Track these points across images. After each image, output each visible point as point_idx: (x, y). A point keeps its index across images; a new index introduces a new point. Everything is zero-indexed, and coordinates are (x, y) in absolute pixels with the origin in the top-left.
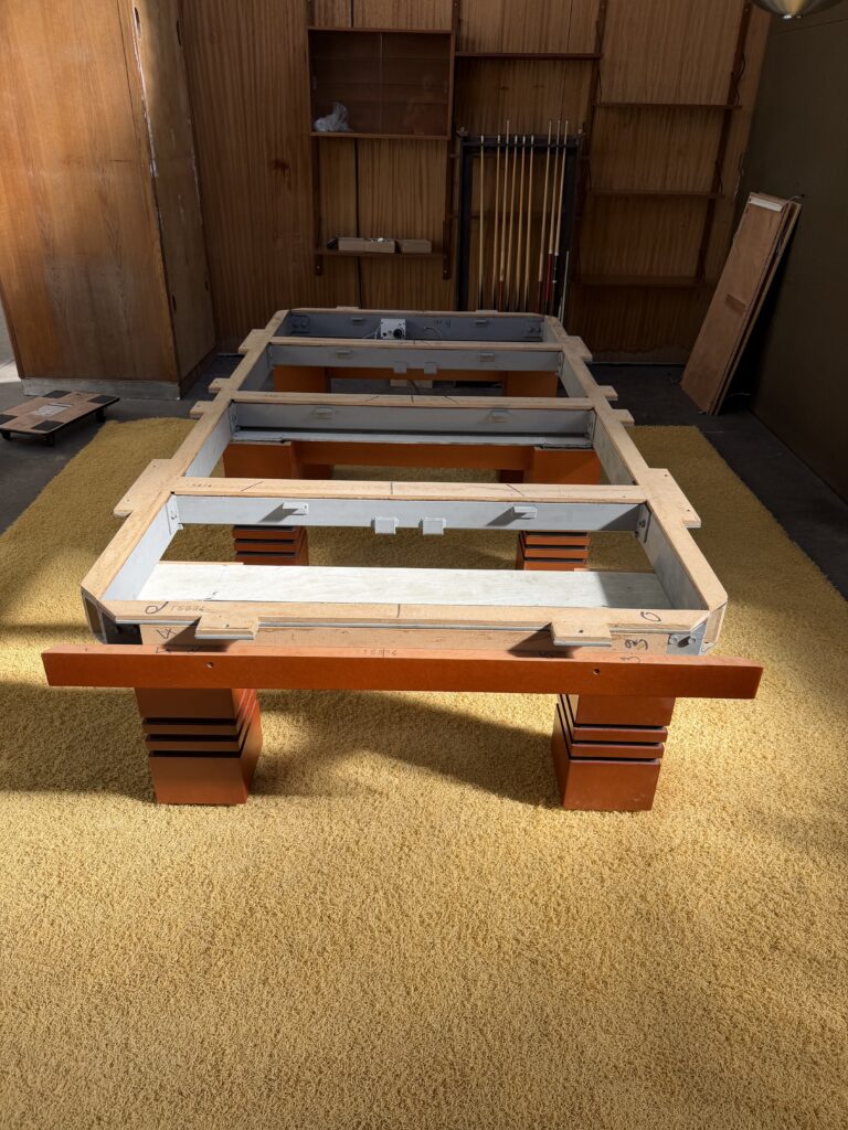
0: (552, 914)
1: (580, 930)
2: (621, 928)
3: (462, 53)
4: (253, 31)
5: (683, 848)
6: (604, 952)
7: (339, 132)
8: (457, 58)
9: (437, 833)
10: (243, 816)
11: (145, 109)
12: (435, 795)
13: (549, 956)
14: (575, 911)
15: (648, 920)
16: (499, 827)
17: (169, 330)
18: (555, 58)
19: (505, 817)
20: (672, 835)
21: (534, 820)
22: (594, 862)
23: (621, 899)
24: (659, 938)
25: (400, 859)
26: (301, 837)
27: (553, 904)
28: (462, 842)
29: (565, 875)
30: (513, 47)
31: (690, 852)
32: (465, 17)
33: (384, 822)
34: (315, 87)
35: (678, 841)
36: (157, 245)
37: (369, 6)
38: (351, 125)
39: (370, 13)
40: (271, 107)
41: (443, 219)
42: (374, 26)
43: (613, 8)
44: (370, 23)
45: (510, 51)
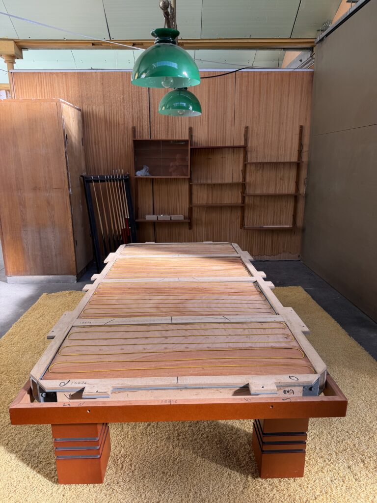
3: (193, 147)
7: (146, 176)
8: (191, 149)
17: (73, 254)
18: (229, 147)
20: (315, 490)
30: (213, 145)
32: (194, 134)
36: (70, 220)
37: (157, 131)
38: (151, 173)
39: (157, 134)
40: (119, 168)
41: (188, 207)
42: (159, 138)
43: (250, 130)
44: (157, 137)
45: (211, 146)
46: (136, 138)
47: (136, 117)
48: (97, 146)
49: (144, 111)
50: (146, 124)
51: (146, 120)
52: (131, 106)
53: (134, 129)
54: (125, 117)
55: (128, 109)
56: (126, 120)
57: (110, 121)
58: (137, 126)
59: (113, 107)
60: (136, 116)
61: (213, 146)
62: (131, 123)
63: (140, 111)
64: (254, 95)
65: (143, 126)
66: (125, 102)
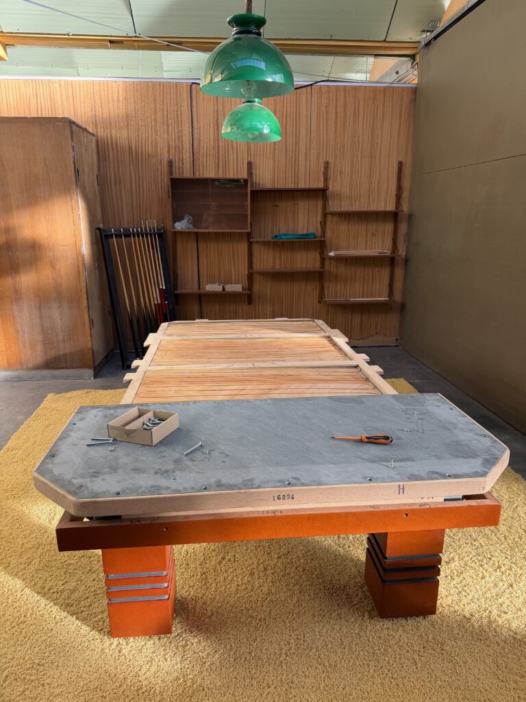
4: (139, 180)
7: (188, 229)
10: (170, 642)
17: (89, 337)
18: (303, 191)
32: (254, 171)
34: (174, 207)
36: (84, 290)
37: (203, 167)
38: (195, 226)
39: (203, 170)
40: (149, 217)
41: (247, 273)
42: (205, 176)
43: (332, 166)
44: (203, 174)
45: (279, 187)
46: (174, 175)
47: (174, 146)
48: (118, 187)
49: (184, 137)
50: (187, 156)
51: (188, 150)
52: (166, 130)
53: (170, 163)
54: (158, 146)
55: (162, 135)
56: (159, 150)
57: (136, 152)
58: (175, 159)
59: (140, 132)
60: (172, 143)
61: (281, 187)
62: (166, 154)
63: (179, 138)
64: (336, 118)
65: (183, 159)
66: (158, 124)
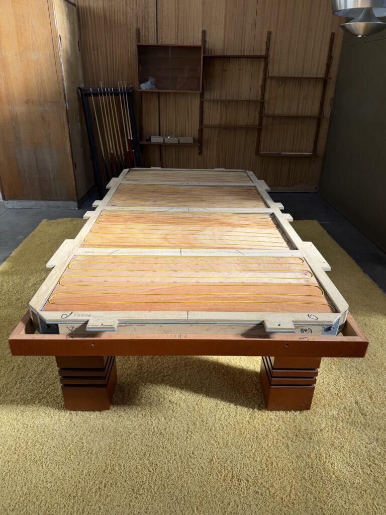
0: (264, 466)
1: (279, 475)
2: (299, 473)
3: (207, 55)
4: (113, 46)
5: (327, 429)
6: (291, 487)
7: (151, 89)
8: (204, 57)
9: (205, 424)
10: (108, 416)
11: (63, 79)
12: (203, 404)
13: (264, 489)
14: (276, 464)
15: (312, 468)
16: (235, 420)
17: (73, 178)
18: (248, 57)
19: (238, 415)
20: (321, 422)
21: (252, 417)
22: (283, 438)
23: (298, 457)
24: (318, 478)
25: (187, 438)
26: (137, 427)
27: (264, 461)
28: (218, 429)
29: (270, 445)
30: (230, 53)
31: (330, 431)
32: (207, 39)
33: (178, 419)
34: (140, 70)
35: (323, 426)
36: (68, 139)
37: (165, 35)
38: (157, 86)
39: (165, 38)
40: (120, 79)
41: (198, 128)
42: (167, 43)
43: (273, 36)
44: (165, 42)
45: (228, 54)
46: (141, 42)
47: (141, 16)
48: (96, 52)
49: (150, 8)
50: (152, 25)
51: (153, 20)
52: (135, 2)
53: (138, 31)
54: (128, 15)
55: (131, 5)
56: (129, 19)
57: (110, 21)
58: (142, 28)
59: (113, 3)
60: (140, 14)
62: (135, 24)
63: (145, 9)
65: (148, 28)
